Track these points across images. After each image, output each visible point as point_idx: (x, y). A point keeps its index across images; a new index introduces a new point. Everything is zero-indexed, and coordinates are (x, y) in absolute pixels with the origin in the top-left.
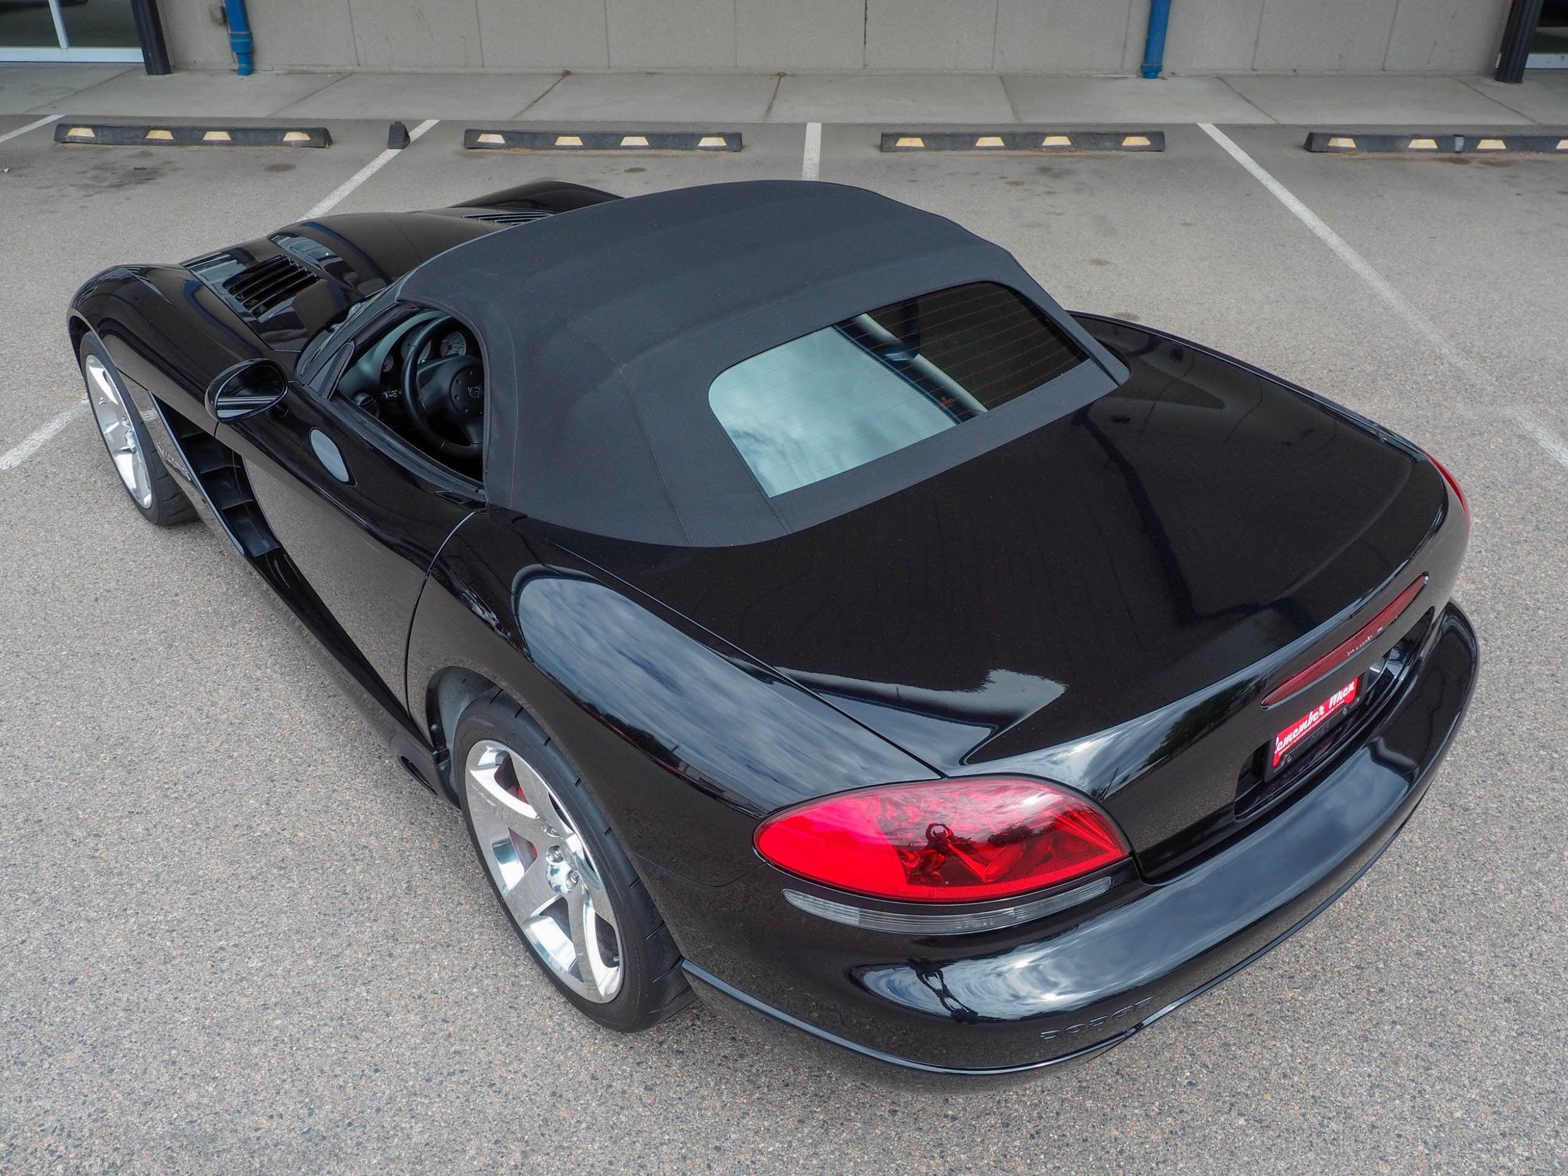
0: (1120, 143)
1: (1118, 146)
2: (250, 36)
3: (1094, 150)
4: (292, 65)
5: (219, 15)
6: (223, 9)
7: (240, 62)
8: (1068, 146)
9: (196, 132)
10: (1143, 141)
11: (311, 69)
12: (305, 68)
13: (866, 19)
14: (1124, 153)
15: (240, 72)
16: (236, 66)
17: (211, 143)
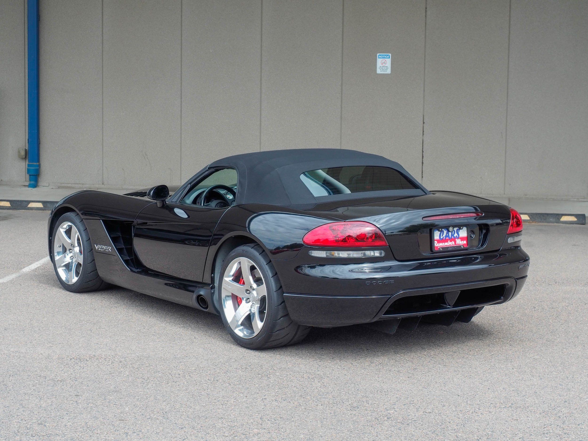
0: (559, 219)
1: (558, 221)
2: (39, 166)
3: (543, 222)
4: (61, 183)
5: (23, 153)
6: (26, 150)
7: (30, 180)
8: (528, 220)
9: (24, 203)
10: (573, 219)
11: (73, 185)
12: (69, 185)
13: (423, 163)
14: (562, 224)
15: (29, 186)
16: (27, 184)
17: (32, 209)
